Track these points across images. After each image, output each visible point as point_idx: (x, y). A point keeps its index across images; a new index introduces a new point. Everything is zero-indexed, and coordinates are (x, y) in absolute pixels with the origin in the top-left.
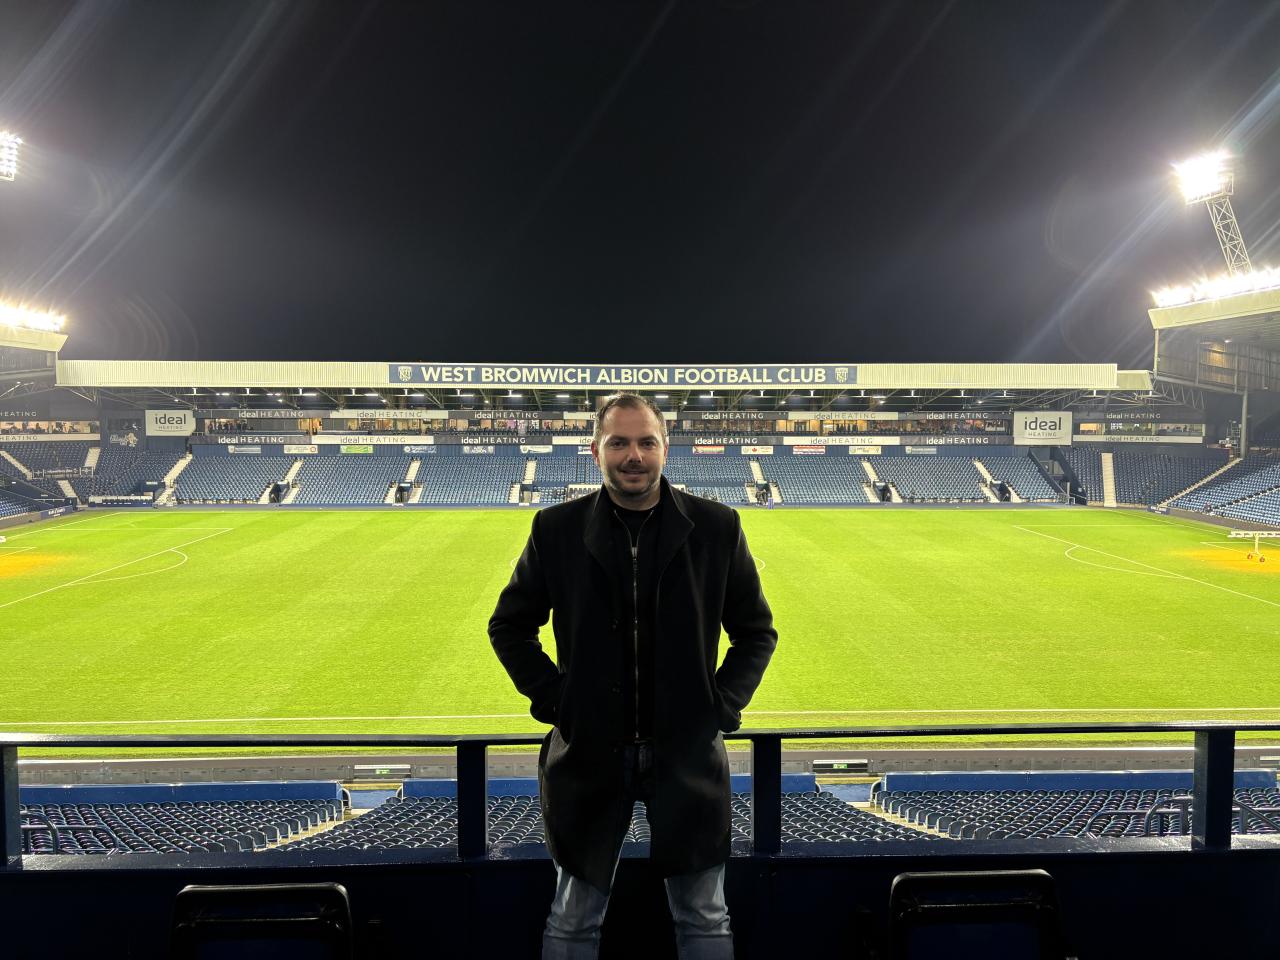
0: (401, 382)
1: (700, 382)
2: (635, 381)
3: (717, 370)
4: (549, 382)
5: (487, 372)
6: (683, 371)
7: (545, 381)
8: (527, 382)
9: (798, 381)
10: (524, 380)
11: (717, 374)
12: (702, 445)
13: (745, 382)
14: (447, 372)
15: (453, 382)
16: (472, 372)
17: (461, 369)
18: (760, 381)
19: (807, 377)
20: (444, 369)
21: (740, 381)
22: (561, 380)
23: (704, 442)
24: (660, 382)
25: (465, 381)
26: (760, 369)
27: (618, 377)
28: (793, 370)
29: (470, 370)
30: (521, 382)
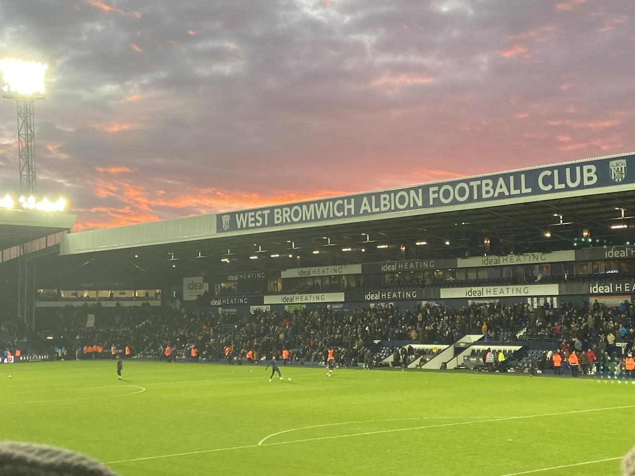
1: (455, 202)
2: (393, 208)
3: (471, 184)
4: (322, 219)
5: (278, 213)
6: (436, 189)
8: (306, 221)
9: (563, 186)
11: (471, 188)
12: (599, 295)
13: (502, 196)
14: (251, 217)
16: (268, 214)
17: (259, 212)
18: (518, 192)
19: (573, 180)
20: (250, 214)
21: (496, 195)
22: (331, 216)
23: (600, 290)
24: (416, 206)
25: (263, 226)
26: (517, 175)
27: (378, 205)
28: (556, 172)
29: (266, 212)
30: (301, 221)
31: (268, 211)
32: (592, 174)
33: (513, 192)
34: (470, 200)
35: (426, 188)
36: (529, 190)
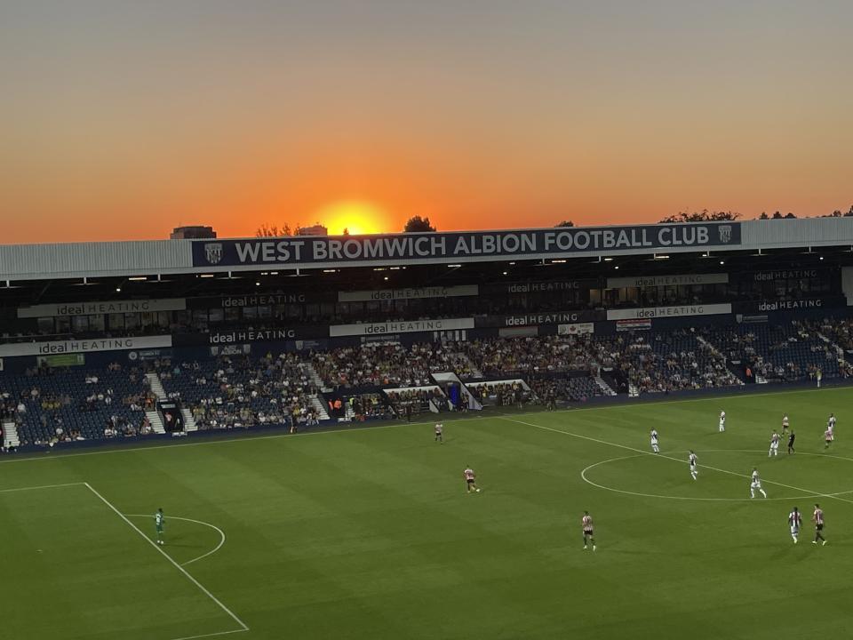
0: (209, 264)
1: (573, 249)
2: (499, 250)
3: (592, 233)
4: (396, 256)
5: (319, 246)
6: (553, 235)
7: (391, 254)
8: (370, 258)
9: (680, 242)
10: (366, 255)
11: (592, 238)
12: (514, 326)
13: (623, 246)
14: (268, 248)
15: (277, 262)
16: (300, 246)
17: (286, 244)
18: (639, 244)
19: (689, 238)
20: (265, 245)
21: (618, 245)
22: (411, 254)
23: (515, 322)
25: (292, 260)
26: (639, 229)
27: (479, 245)
28: (674, 230)
29: (297, 245)
30: (361, 258)
31: (302, 243)
32: (705, 235)
33: (634, 244)
34: (591, 247)
35: (540, 234)
36: (650, 244)
